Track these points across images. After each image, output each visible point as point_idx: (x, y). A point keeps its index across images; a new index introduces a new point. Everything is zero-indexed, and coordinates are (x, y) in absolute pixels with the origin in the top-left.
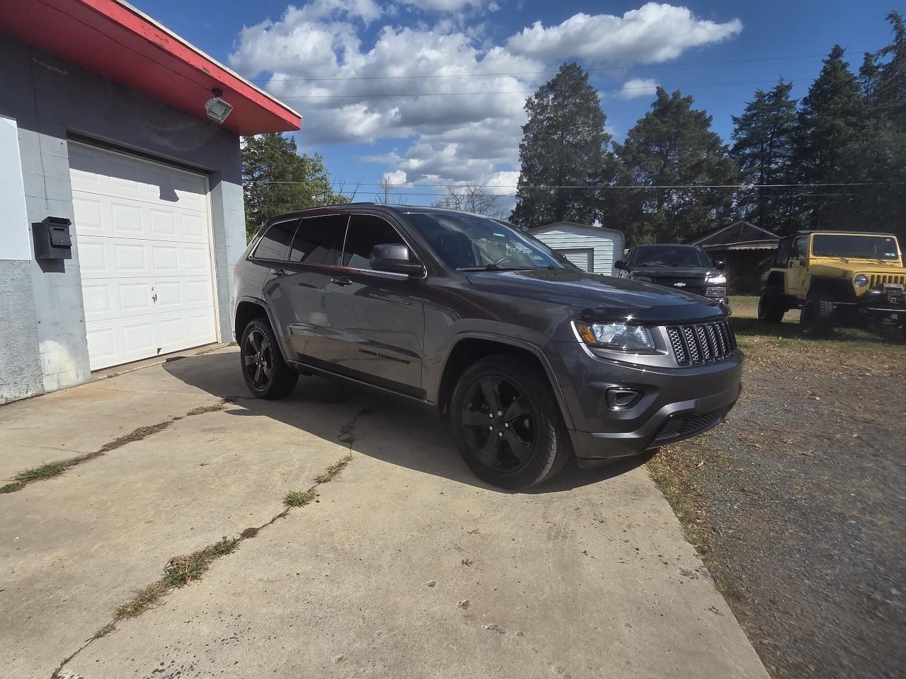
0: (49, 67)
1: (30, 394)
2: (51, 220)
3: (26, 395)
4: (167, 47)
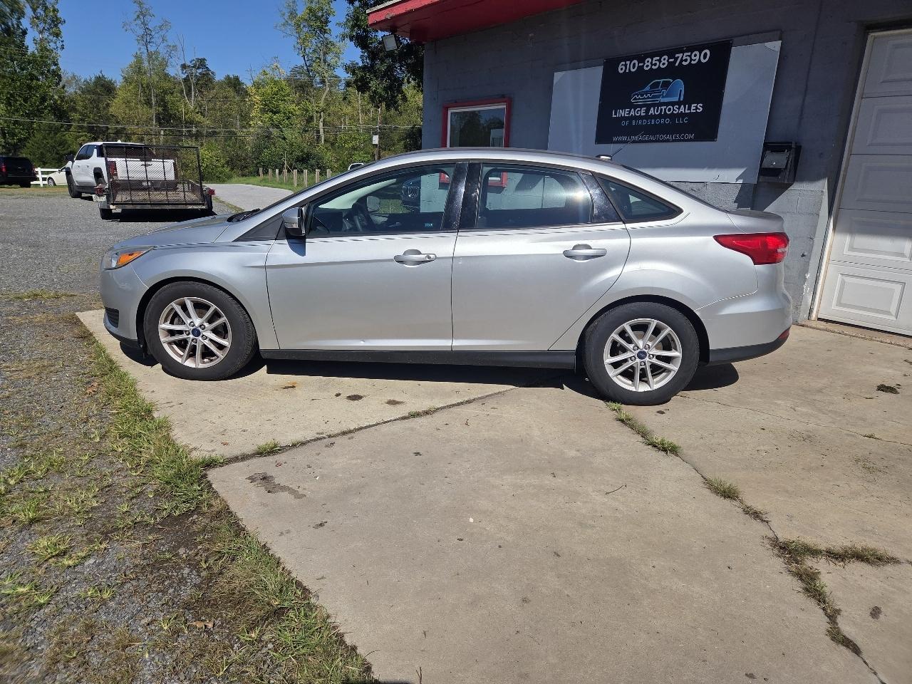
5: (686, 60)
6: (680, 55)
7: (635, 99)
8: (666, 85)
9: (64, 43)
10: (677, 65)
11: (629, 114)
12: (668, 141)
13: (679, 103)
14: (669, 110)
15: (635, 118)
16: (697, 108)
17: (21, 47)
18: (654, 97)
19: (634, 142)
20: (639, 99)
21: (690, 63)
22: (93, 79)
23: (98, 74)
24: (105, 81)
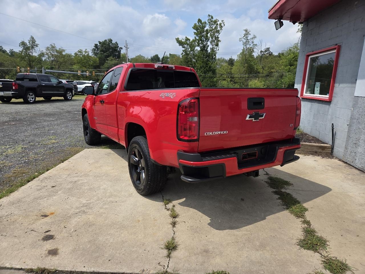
9: (219, 48)
17: (207, 51)
22: (229, 59)
23: (230, 57)
24: (232, 60)
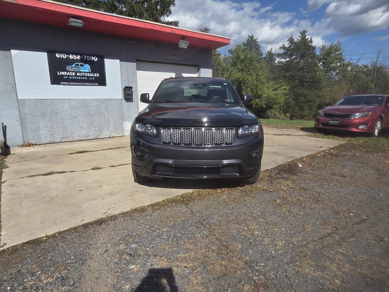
0: (131, 42)
1: (119, 136)
2: (126, 87)
3: (118, 136)
4: (154, 29)
5: (88, 59)
6: (85, 56)
7: (68, 69)
8: (82, 66)
10: (85, 59)
11: (67, 74)
12: (88, 85)
13: (90, 73)
14: (86, 74)
15: (70, 76)
16: (97, 75)
18: (77, 69)
19: (73, 85)
20: (70, 69)
21: (90, 60)
